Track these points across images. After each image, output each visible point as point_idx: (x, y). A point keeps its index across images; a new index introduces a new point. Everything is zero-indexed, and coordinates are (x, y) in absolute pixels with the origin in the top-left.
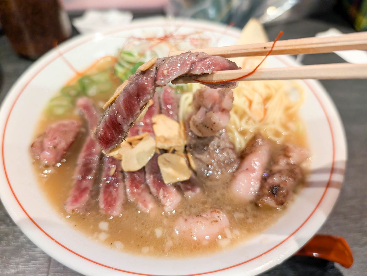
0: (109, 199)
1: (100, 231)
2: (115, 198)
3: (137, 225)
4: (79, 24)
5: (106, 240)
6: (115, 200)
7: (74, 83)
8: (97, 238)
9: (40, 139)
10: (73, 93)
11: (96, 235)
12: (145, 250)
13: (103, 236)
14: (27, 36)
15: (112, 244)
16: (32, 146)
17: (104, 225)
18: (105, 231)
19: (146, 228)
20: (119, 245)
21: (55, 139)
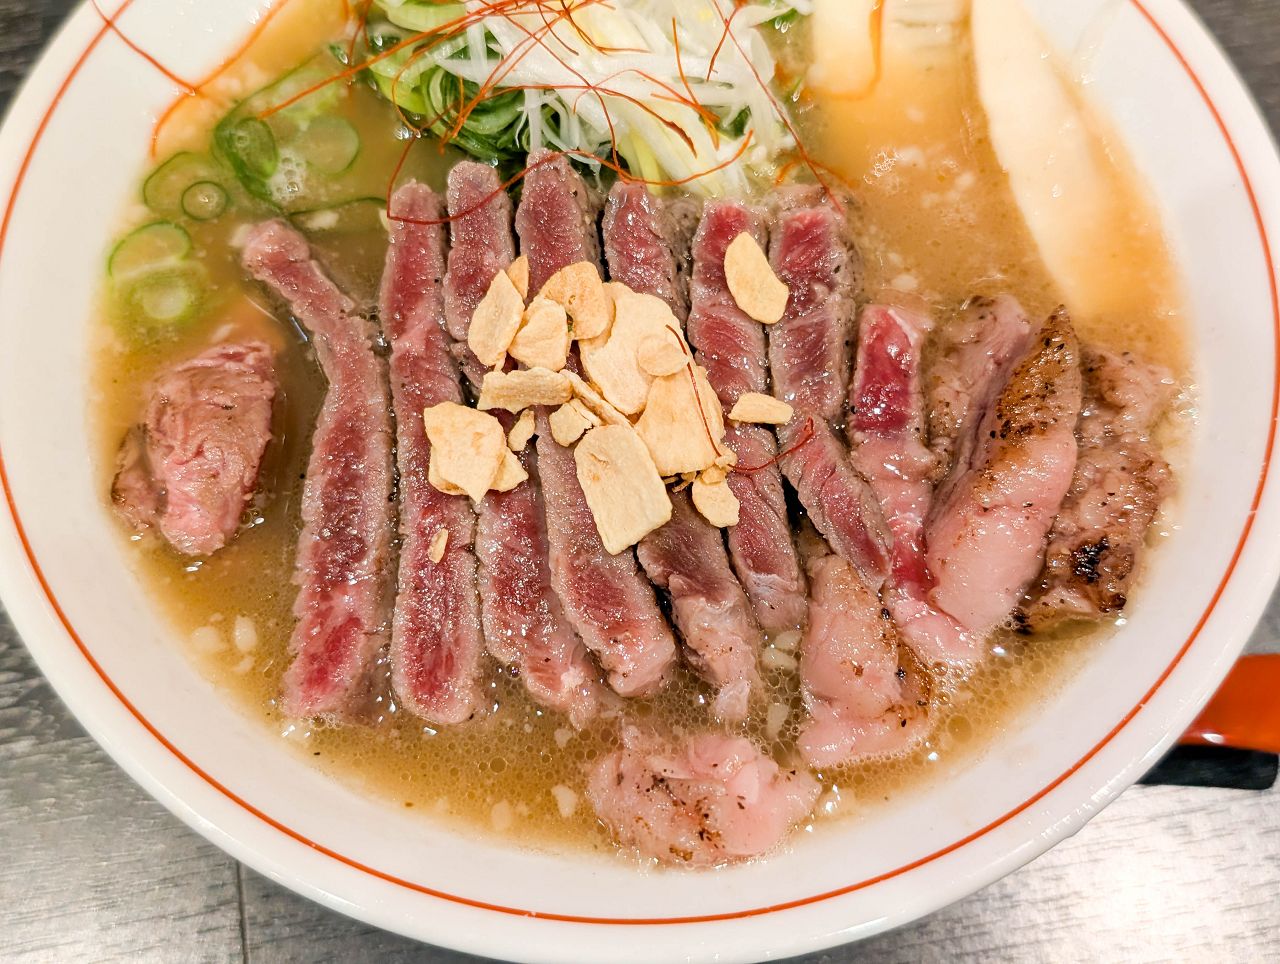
0: (428, 662)
2: (450, 654)
6: (448, 664)
21: (199, 453)
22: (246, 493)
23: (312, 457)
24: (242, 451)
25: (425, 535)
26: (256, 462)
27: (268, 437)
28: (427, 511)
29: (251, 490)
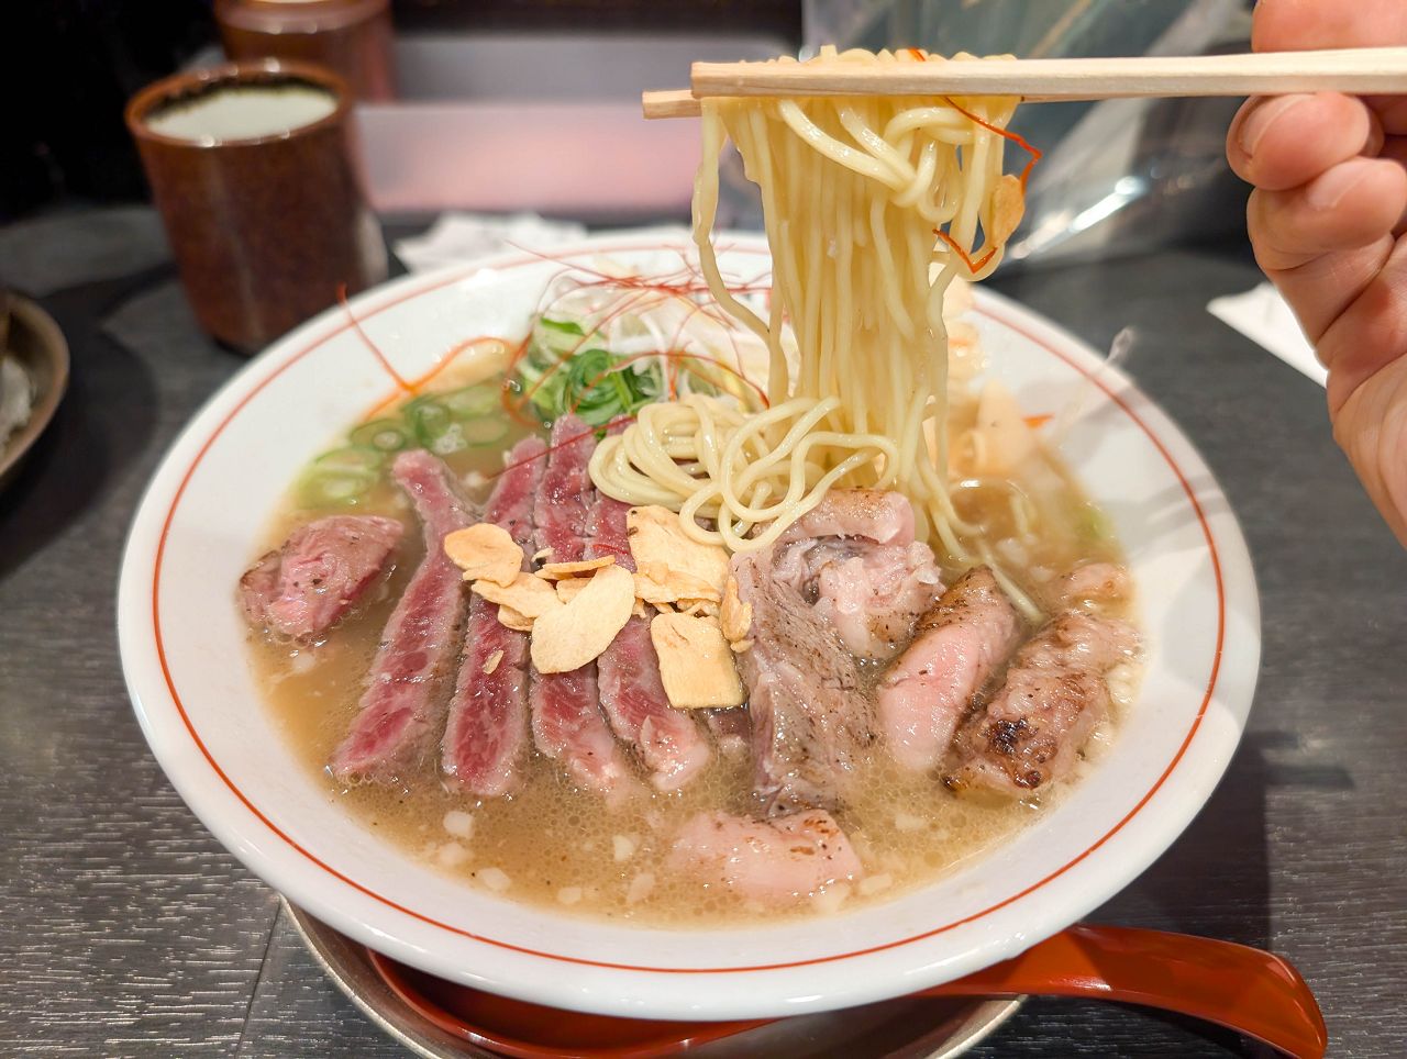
0: (475, 748)
1: (445, 838)
2: (495, 742)
3: (554, 823)
4: (410, 252)
5: (457, 867)
6: (493, 750)
7: (390, 411)
8: (434, 859)
9: (270, 566)
10: (390, 440)
11: (430, 848)
12: (571, 895)
13: (452, 854)
14: (246, 280)
15: (473, 875)
16: (244, 580)
17: (459, 823)
18: (459, 840)
19: (581, 832)
20: (495, 877)
21: (318, 559)
22: (343, 598)
23: (410, 584)
24: (353, 569)
25: (483, 655)
26: (360, 579)
27: (376, 567)
28: (489, 637)
29: (349, 598)
